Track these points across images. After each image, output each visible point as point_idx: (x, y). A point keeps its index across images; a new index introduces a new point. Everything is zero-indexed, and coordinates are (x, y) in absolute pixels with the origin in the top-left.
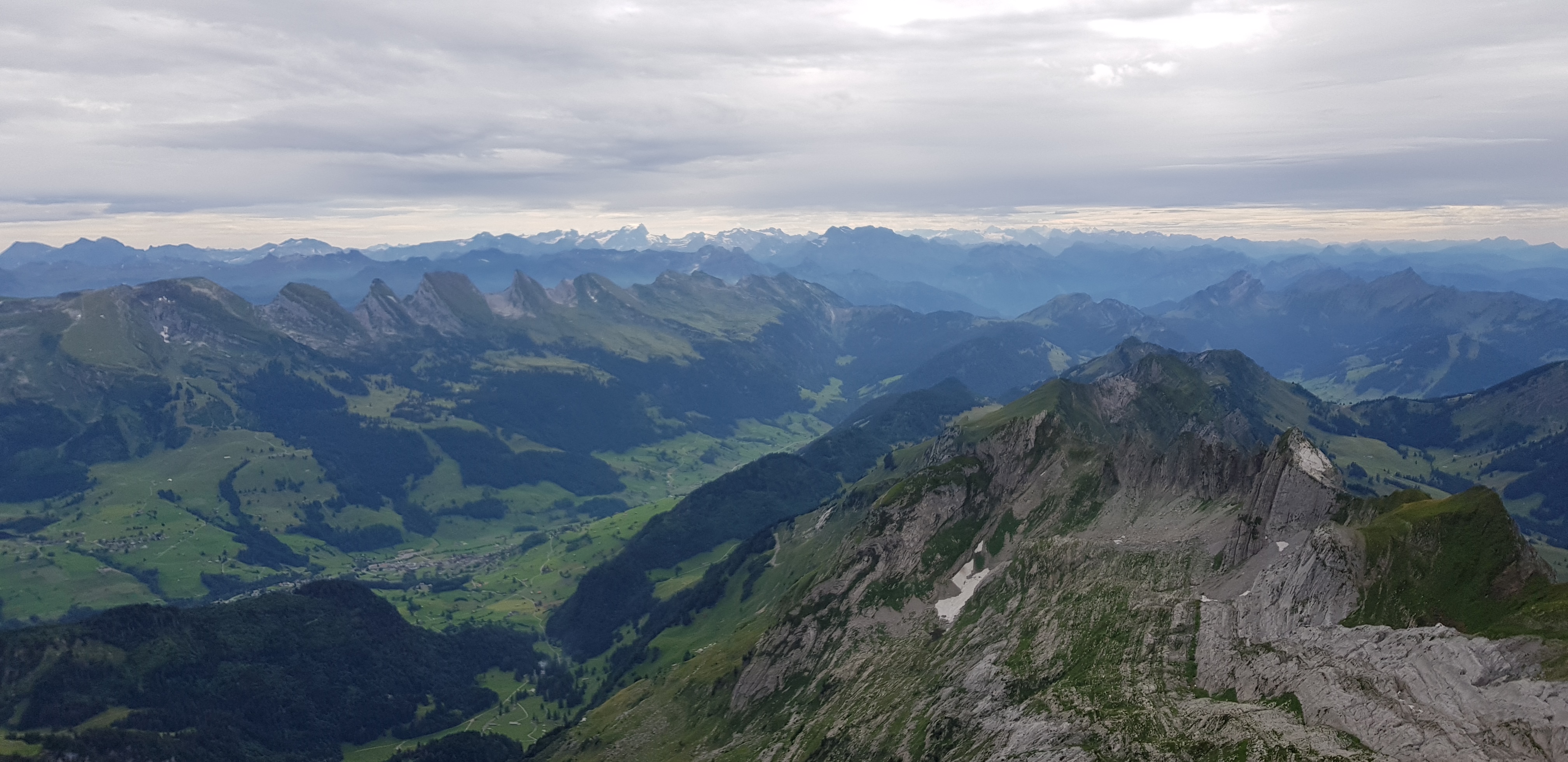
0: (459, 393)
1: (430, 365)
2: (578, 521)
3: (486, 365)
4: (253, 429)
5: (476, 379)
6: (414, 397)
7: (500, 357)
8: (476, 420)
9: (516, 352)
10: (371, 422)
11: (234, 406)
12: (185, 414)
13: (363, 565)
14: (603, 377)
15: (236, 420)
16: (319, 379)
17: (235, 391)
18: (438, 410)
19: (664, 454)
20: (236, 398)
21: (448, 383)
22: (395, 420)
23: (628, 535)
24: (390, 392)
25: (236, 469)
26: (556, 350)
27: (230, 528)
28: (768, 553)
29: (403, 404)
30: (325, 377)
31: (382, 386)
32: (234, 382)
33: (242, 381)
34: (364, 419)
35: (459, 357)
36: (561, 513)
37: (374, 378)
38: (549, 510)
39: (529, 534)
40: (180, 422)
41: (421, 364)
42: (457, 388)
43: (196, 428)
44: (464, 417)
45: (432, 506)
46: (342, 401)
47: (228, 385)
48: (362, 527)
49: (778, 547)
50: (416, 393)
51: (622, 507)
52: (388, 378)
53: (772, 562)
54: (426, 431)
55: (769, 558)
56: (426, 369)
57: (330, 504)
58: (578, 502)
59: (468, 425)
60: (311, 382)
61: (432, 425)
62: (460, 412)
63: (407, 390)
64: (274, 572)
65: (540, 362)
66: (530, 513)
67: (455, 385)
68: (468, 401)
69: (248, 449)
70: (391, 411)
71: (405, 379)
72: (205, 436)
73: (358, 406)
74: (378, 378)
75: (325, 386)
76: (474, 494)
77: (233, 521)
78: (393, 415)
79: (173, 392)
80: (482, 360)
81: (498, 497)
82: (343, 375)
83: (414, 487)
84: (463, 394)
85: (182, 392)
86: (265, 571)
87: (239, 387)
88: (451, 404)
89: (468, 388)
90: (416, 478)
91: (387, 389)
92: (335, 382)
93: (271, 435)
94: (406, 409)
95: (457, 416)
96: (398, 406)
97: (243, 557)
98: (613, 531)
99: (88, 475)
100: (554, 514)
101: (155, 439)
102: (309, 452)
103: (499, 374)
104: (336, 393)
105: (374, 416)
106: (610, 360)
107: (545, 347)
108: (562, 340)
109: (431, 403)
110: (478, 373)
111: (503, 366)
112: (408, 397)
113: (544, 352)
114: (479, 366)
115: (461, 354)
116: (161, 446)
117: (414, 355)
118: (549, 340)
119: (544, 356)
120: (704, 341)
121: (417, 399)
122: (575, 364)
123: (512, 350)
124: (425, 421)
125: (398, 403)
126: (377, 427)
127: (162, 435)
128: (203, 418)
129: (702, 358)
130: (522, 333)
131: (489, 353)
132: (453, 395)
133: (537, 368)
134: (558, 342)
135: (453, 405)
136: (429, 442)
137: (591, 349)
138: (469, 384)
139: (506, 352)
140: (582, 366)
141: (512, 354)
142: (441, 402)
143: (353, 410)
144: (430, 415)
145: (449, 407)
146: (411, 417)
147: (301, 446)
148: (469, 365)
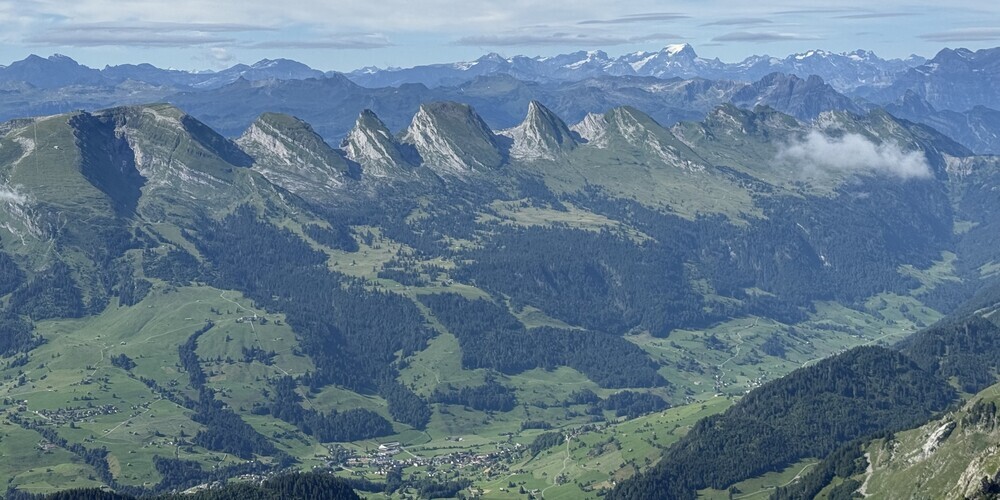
0: (460, 252)
1: (425, 215)
2: (603, 420)
3: (493, 218)
4: (220, 286)
5: (480, 235)
6: (405, 254)
7: (511, 208)
8: (481, 284)
9: (530, 203)
10: (354, 283)
12: (145, 266)
13: (342, 458)
14: (639, 237)
15: (201, 274)
16: (297, 229)
18: (434, 272)
19: (714, 340)
20: (203, 250)
21: (446, 239)
22: (381, 281)
23: (668, 442)
24: (378, 248)
25: (199, 333)
26: (579, 201)
27: (190, 404)
28: (857, 477)
29: (393, 263)
30: (304, 227)
31: (369, 240)
32: (200, 229)
33: (209, 228)
34: (347, 279)
35: (461, 207)
36: (581, 408)
37: (359, 229)
38: (567, 404)
39: (542, 431)
40: (139, 274)
41: (415, 216)
42: (457, 245)
43: (157, 282)
44: (465, 281)
45: (424, 390)
46: (324, 257)
47: (193, 233)
48: (340, 411)
49: (869, 470)
50: (408, 250)
51: (662, 406)
52: (376, 231)
53: (862, 490)
54: (420, 297)
55: (858, 484)
56: (421, 220)
57: (306, 381)
58: (604, 394)
59: (471, 291)
60: (287, 232)
61: (426, 291)
62: (462, 276)
63: (398, 245)
64: (238, 461)
65: (560, 217)
66: (544, 407)
67: (455, 241)
68: (471, 262)
69: (213, 311)
70: (379, 269)
71: (396, 234)
72: (166, 292)
73: (340, 262)
74: (364, 229)
75: (305, 238)
76: (475, 379)
77: (195, 395)
78: (380, 275)
79: (132, 238)
80: (490, 212)
81: (503, 384)
82: (324, 225)
83: (404, 365)
84: (463, 253)
85: (142, 239)
86: (229, 459)
87: (206, 234)
88: (449, 265)
89: (470, 245)
90: (406, 355)
91: (375, 244)
92: (316, 233)
93: (239, 294)
94: (396, 269)
95: (456, 279)
96: (387, 265)
97: (203, 440)
98: (649, 435)
99: (34, 333)
100: (573, 409)
101: (111, 293)
102: (282, 317)
103: (508, 229)
104: (316, 246)
105: (359, 275)
106: (646, 217)
107: (565, 197)
108: (588, 188)
109: (426, 263)
110: (481, 227)
111: (514, 219)
112: (399, 254)
113: (565, 204)
114: (484, 218)
115: (463, 203)
116: (115, 301)
117: (408, 203)
118: (571, 190)
119: (565, 210)
120: (769, 195)
121: (409, 257)
122: (603, 220)
123: (525, 200)
124: (419, 284)
125: (387, 261)
126: (362, 290)
127: (117, 287)
128: (164, 270)
129: (766, 218)
130: (537, 179)
131: (497, 203)
132: (452, 253)
133: (555, 223)
134: (583, 191)
135: (452, 265)
136: (425, 311)
137: (622, 202)
138: (472, 239)
139: (517, 203)
140: (611, 223)
141: (525, 205)
142: (438, 262)
143: (334, 268)
144: (424, 277)
145: (447, 267)
146: (401, 278)
147: (274, 308)
148: (473, 217)
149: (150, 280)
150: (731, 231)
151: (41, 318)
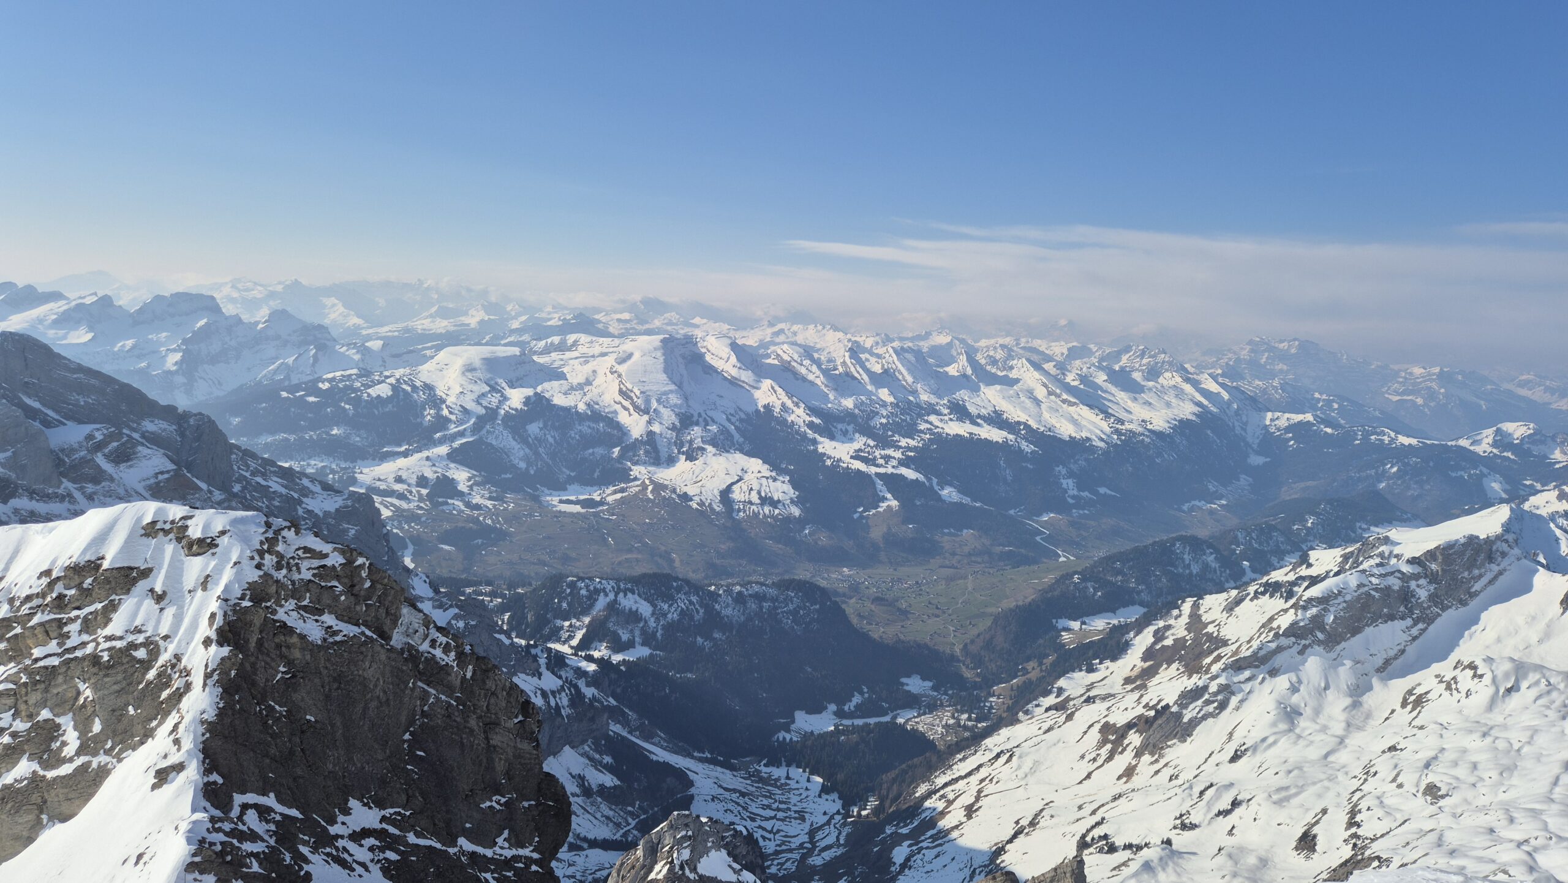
0: (905, 447)
1: (884, 420)
2: (995, 567)
3: (929, 426)
4: (748, 455)
5: (920, 436)
6: (869, 445)
7: (942, 421)
8: (917, 470)
9: (955, 419)
10: (834, 461)
11: (737, 436)
12: (702, 437)
13: (819, 572)
14: (1027, 447)
15: (737, 446)
16: (800, 422)
17: (737, 424)
18: (887, 458)
20: (737, 428)
21: (897, 437)
22: (852, 461)
24: (852, 439)
25: (733, 484)
26: (989, 420)
29: (860, 450)
30: (804, 421)
31: (846, 433)
32: (737, 416)
33: (743, 416)
34: (829, 457)
35: (909, 417)
36: (981, 558)
37: (840, 426)
38: (971, 554)
39: (953, 570)
40: (698, 442)
41: (877, 420)
43: (710, 448)
44: (908, 467)
45: (874, 535)
46: (815, 442)
47: (733, 419)
48: (819, 542)
50: (872, 443)
52: (850, 428)
54: (877, 474)
56: (881, 423)
57: (799, 521)
58: (997, 550)
59: (910, 474)
60: (793, 423)
61: (882, 470)
62: (905, 463)
63: (864, 439)
65: (975, 430)
66: (955, 554)
67: (902, 439)
68: (911, 453)
69: (743, 470)
70: (851, 453)
71: (867, 431)
72: (714, 455)
73: (826, 446)
74: (844, 427)
75: (805, 428)
76: (910, 530)
77: (729, 523)
78: (852, 457)
79: (695, 419)
80: (927, 422)
81: (930, 536)
82: (817, 421)
83: (862, 518)
84: (908, 448)
85: (700, 420)
87: (741, 420)
88: (898, 454)
89: (913, 443)
90: (864, 511)
91: (848, 436)
92: (811, 425)
93: (760, 462)
94: (863, 454)
95: (902, 464)
96: (856, 451)
97: (731, 552)
99: (632, 473)
100: (973, 559)
101: (679, 452)
102: (787, 478)
103: (939, 434)
104: (810, 434)
105: (838, 457)
106: (1033, 435)
107: (979, 416)
108: (995, 412)
109: (883, 452)
110: (922, 432)
111: (942, 428)
112: (864, 445)
113: (979, 421)
114: (923, 426)
115: (908, 414)
116: (683, 458)
117: (872, 411)
118: (984, 412)
119: (978, 425)
120: (1120, 427)
121: (872, 448)
122: (1004, 434)
123: (952, 416)
124: (878, 466)
125: (857, 448)
126: (839, 466)
127: (685, 449)
128: (713, 443)
129: (1119, 443)
130: (961, 403)
131: (933, 418)
132: (900, 447)
133: (971, 434)
134: (991, 413)
135: (901, 456)
136: (879, 483)
137: (1019, 423)
138: (914, 439)
139: (946, 418)
140: (1011, 437)
141: (951, 420)
142: (890, 452)
143: (821, 450)
144: (881, 461)
145: (897, 457)
146: (865, 460)
147: (780, 471)
148: (916, 424)
149: (706, 446)
150: (1093, 449)
151: (636, 463)
